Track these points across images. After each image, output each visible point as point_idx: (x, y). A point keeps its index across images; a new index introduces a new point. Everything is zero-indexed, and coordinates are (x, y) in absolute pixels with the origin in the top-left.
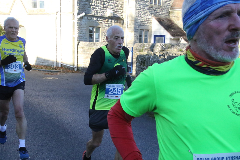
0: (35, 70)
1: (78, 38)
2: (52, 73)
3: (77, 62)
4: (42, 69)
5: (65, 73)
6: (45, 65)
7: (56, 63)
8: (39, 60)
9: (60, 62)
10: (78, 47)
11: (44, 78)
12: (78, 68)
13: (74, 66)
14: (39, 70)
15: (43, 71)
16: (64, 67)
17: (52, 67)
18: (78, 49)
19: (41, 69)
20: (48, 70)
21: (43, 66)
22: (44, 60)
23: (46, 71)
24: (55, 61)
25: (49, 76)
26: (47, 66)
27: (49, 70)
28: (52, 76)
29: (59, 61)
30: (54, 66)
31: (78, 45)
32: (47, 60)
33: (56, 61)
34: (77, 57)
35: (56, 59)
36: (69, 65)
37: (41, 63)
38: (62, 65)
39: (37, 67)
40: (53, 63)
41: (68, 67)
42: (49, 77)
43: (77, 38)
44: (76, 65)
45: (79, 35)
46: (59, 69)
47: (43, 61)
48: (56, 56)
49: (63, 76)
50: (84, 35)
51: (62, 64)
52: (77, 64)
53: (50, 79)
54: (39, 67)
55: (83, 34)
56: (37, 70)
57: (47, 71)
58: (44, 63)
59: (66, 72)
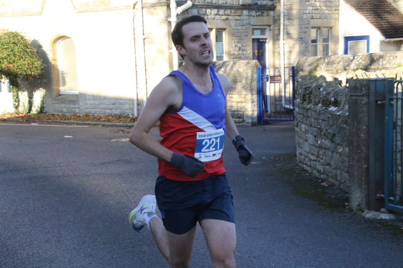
0: (95, 125)
4: (109, 123)
6: (115, 114)
7: (138, 109)
8: (103, 104)
11: (114, 140)
14: (103, 126)
15: (112, 126)
17: (129, 118)
19: (108, 121)
20: (121, 123)
21: (112, 117)
22: (114, 104)
23: (117, 126)
24: (136, 105)
25: (123, 135)
26: (119, 117)
27: (125, 124)
30: (133, 115)
32: (120, 104)
35: (138, 100)
37: (108, 111)
39: (99, 120)
40: (132, 109)
42: (123, 137)
47: (111, 106)
48: (137, 94)
53: (125, 142)
54: (104, 119)
56: (101, 124)
57: (120, 126)
58: (113, 110)
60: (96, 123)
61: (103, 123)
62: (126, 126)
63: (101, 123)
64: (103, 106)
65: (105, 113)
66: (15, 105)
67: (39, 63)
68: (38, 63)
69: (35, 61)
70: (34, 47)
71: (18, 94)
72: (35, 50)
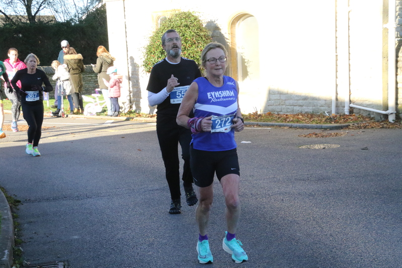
0: (280, 126)
1: (397, 30)
2: (325, 133)
4: (298, 124)
5: (360, 131)
6: (306, 113)
7: (337, 106)
8: (291, 99)
9: (347, 101)
11: (304, 147)
13: (386, 108)
14: (291, 127)
15: (302, 128)
16: (357, 115)
17: (324, 116)
18: (397, 61)
19: (297, 122)
20: (314, 124)
21: (302, 115)
22: (306, 98)
23: (308, 128)
24: (334, 98)
25: (316, 140)
26: (311, 116)
27: (318, 125)
28: (323, 139)
29: (344, 97)
30: (330, 113)
31: (398, 51)
32: (314, 99)
33: (337, 99)
35: (337, 94)
37: (297, 108)
38: (352, 110)
39: (286, 120)
40: (328, 103)
41: (370, 112)
42: (315, 143)
43: (394, 30)
44: (392, 106)
45: (400, 21)
46: (345, 122)
47: (301, 102)
48: (337, 85)
49: (355, 140)
51: (352, 105)
53: (318, 150)
54: (292, 119)
56: (287, 126)
57: (312, 128)
58: (304, 107)
59: (365, 127)
60: (282, 124)
61: (290, 124)
62: (321, 128)
63: (288, 124)
64: (291, 102)
65: (293, 111)
70: (209, 30)
72: (210, 33)
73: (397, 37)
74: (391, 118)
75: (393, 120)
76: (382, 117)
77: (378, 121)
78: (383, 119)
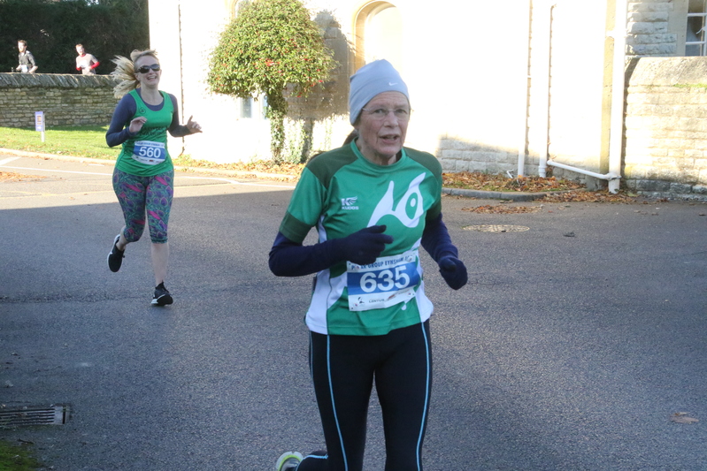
1: (629, 41)
2: (505, 207)
3: (623, 155)
4: (462, 190)
5: (562, 206)
6: (476, 171)
7: (527, 163)
8: (452, 148)
9: (543, 156)
10: (627, 85)
12: (624, 180)
13: (606, 171)
14: (449, 195)
15: (468, 196)
16: (559, 179)
17: (505, 179)
18: (626, 93)
19: (461, 186)
20: (488, 191)
21: (469, 176)
22: (475, 148)
23: (478, 197)
24: (522, 152)
25: (491, 216)
26: (484, 177)
27: (495, 192)
28: (503, 217)
29: (538, 151)
30: (514, 173)
31: (628, 75)
32: (488, 150)
33: (527, 152)
34: (624, 129)
35: (527, 142)
36: (583, 167)
37: (461, 164)
38: (550, 171)
40: (513, 160)
41: (578, 176)
42: (489, 222)
43: (624, 41)
44: (614, 167)
45: (634, 27)
46: (539, 189)
47: (467, 153)
48: (528, 128)
49: (554, 219)
50: (660, 25)
51: (550, 162)
52: (623, 164)
53: (495, 234)
54: (451, 181)
55: (659, 20)
57: (485, 197)
58: (472, 162)
59: (570, 200)
61: (448, 189)
62: (499, 198)
63: (446, 189)
64: (452, 152)
65: (454, 168)
66: (274, 144)
67: (328, 58)
68: (324, 60)
69: (319, 56)
70: (321, 26)
71: (281, 122)
72: (321, 32)
73: (628, 54)
74: (613, 187)
75: (616, 190)
76: (598, 183)
77: (591, 191)
78: (600, 187)
